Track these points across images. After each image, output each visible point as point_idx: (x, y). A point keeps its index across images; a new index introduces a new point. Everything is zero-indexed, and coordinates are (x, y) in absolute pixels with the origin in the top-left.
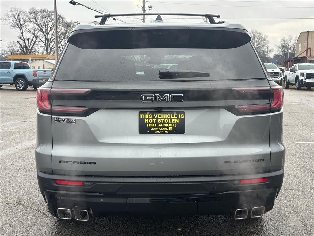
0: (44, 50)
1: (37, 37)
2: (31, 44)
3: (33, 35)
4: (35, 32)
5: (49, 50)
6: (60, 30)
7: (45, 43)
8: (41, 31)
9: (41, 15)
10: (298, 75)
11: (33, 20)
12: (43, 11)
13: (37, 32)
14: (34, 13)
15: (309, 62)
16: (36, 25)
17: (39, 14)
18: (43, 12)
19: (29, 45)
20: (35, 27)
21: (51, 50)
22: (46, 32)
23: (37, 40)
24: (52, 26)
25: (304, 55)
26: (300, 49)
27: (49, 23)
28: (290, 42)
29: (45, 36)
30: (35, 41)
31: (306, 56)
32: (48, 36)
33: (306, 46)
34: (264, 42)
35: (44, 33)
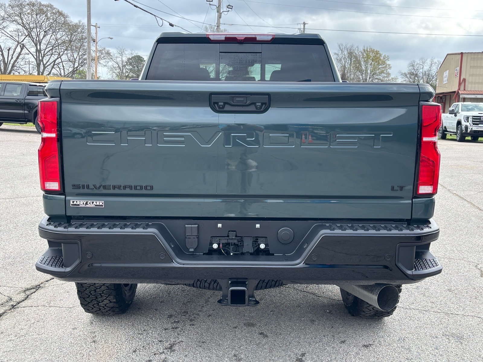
0: (33, 67)
1: (23, 47)
2: (12, 58)
3: (17, 43)
4: (20, 39)
5: (42, 68)
6: (60, 37)
7: (35, 57)
8: (30, 37)
9: (29, 11)
10: (461, 120)
11: (16, 18)
12: (33, 5)
13: (23, 37)
14: (18, 6)
15: (462, 100)
16: (20, 27)
17: (27, 10)
18: (33, 7)
19: (10, 59)
20: (19, 29)
21: (45, 68)
22: (37, 40)
23: (23, 50)
24: (47, 30)
25: (455, 89)
26: (445, 79)
27: (43, 23)
28: (423, 67)
29: (36, 45)
30: (19, 52)
31: (458, 92)
32: (40, 45)
33: (458, 75)
34: (383, 66)
35: (33, 40)
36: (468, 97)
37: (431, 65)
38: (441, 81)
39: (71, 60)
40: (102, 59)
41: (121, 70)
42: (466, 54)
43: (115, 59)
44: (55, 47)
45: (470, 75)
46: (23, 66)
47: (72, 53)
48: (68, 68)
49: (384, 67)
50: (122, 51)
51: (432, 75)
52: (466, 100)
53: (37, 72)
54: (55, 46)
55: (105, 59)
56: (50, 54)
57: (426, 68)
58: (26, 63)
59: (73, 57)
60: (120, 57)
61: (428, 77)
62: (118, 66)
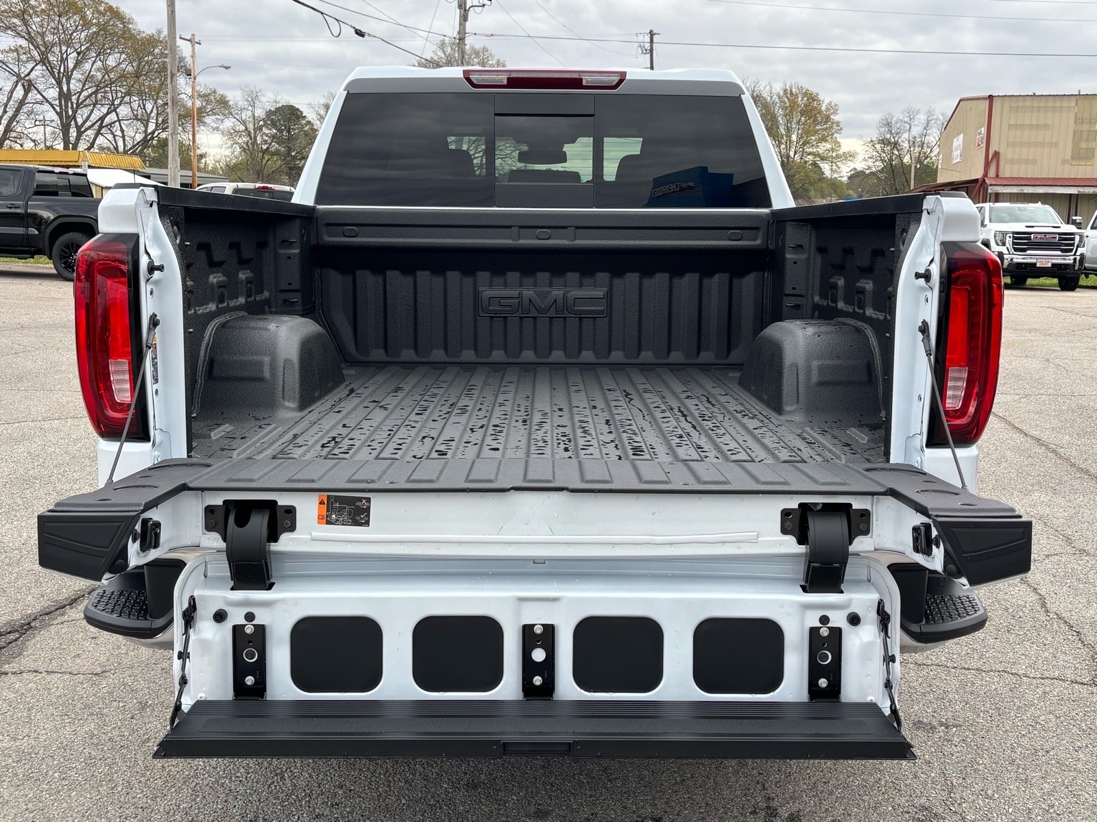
0: (54, 133)
1: (29, 86)
2: (5, 111)
3: (15, 79)
4: (22, 70)
5: (75, 134)
6: (114, 64)
7: (58, 109)
8: (45, 65)
9: (43, 6)
11: (15, 21)
13: (30, 66)
15: (993, 197)
16: (24, 43)
20: (21, 46)
21: (80, 134)
22: (62, 70)
23: (30, 95)
24: (83, 48)
25: (977, 174)
26: (956, 153)
27: (75, 34)
28: (910, 128)
29: (59, 83)
30: (21, 98)
31: (984, 180)
32: (68, 83)
33: (984, 145)
34: (825, 126)
35: (53, 72)
36: (1004, 191)
37: (928, 123)
38: (948, 157)
39: (139, 117)
40: (208, 115)
41: (251, 138)
42: (1000, 99)
43: (237, 114)
44: (103, 88)
45: (1008, 144)
46: (30, 130)
47: (141, 101)
48: (132, 134)
49: (826, 129)
50: (254, 96)
51: (930, 146)
52: (1001, 198)
53: (62, 144)
54: (102, 85)
55: (215, 114)
56: (91, 102)
57: (916, 131)
58: (37, 123)
59: (144, 109)
60: (250, 108)
61: (920, 149)
62: (244, 128)
